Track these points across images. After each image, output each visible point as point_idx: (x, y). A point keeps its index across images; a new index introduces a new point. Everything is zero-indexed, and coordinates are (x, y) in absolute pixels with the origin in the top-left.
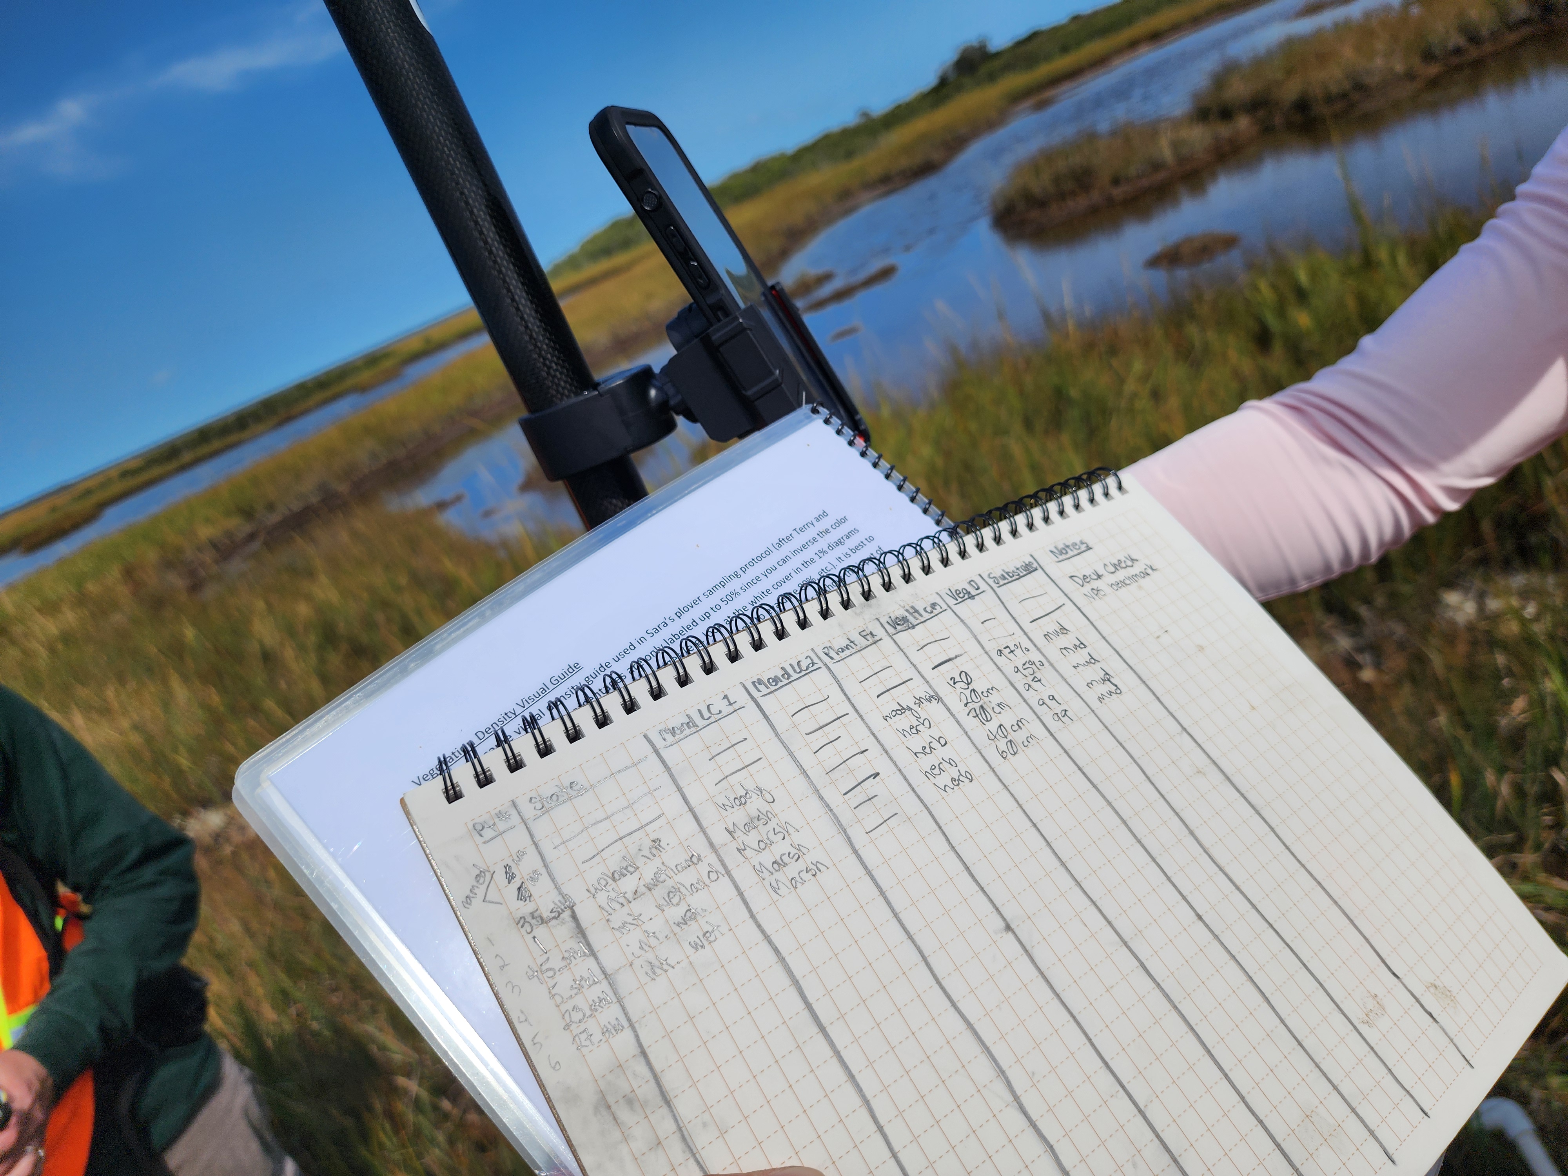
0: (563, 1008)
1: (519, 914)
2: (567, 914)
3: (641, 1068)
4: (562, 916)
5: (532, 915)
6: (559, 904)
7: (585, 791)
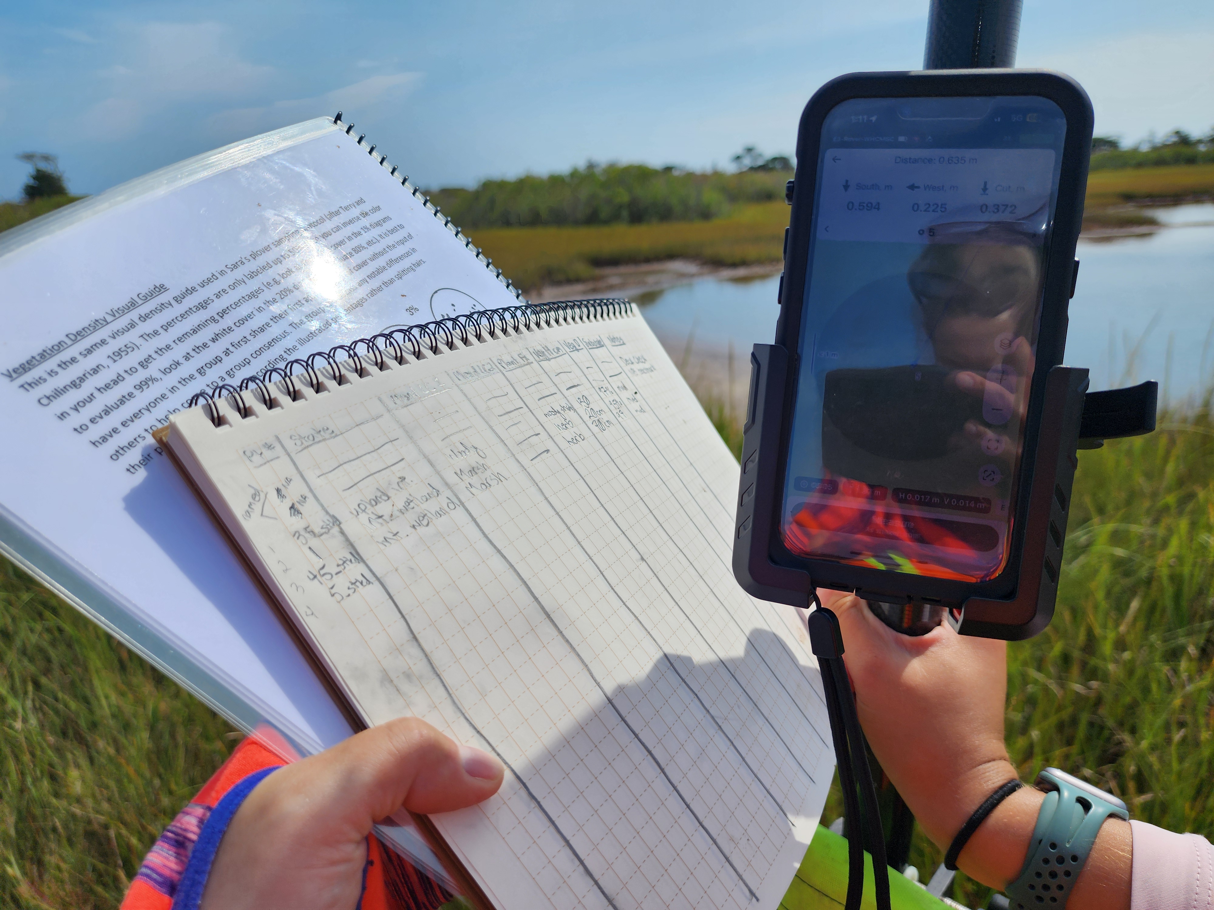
1: (294, 528)
2: (335, 530)
3: (415, 651)
4: (331, 531)
5: (305, 529)
6: (328, 522)
7: (336, 436)
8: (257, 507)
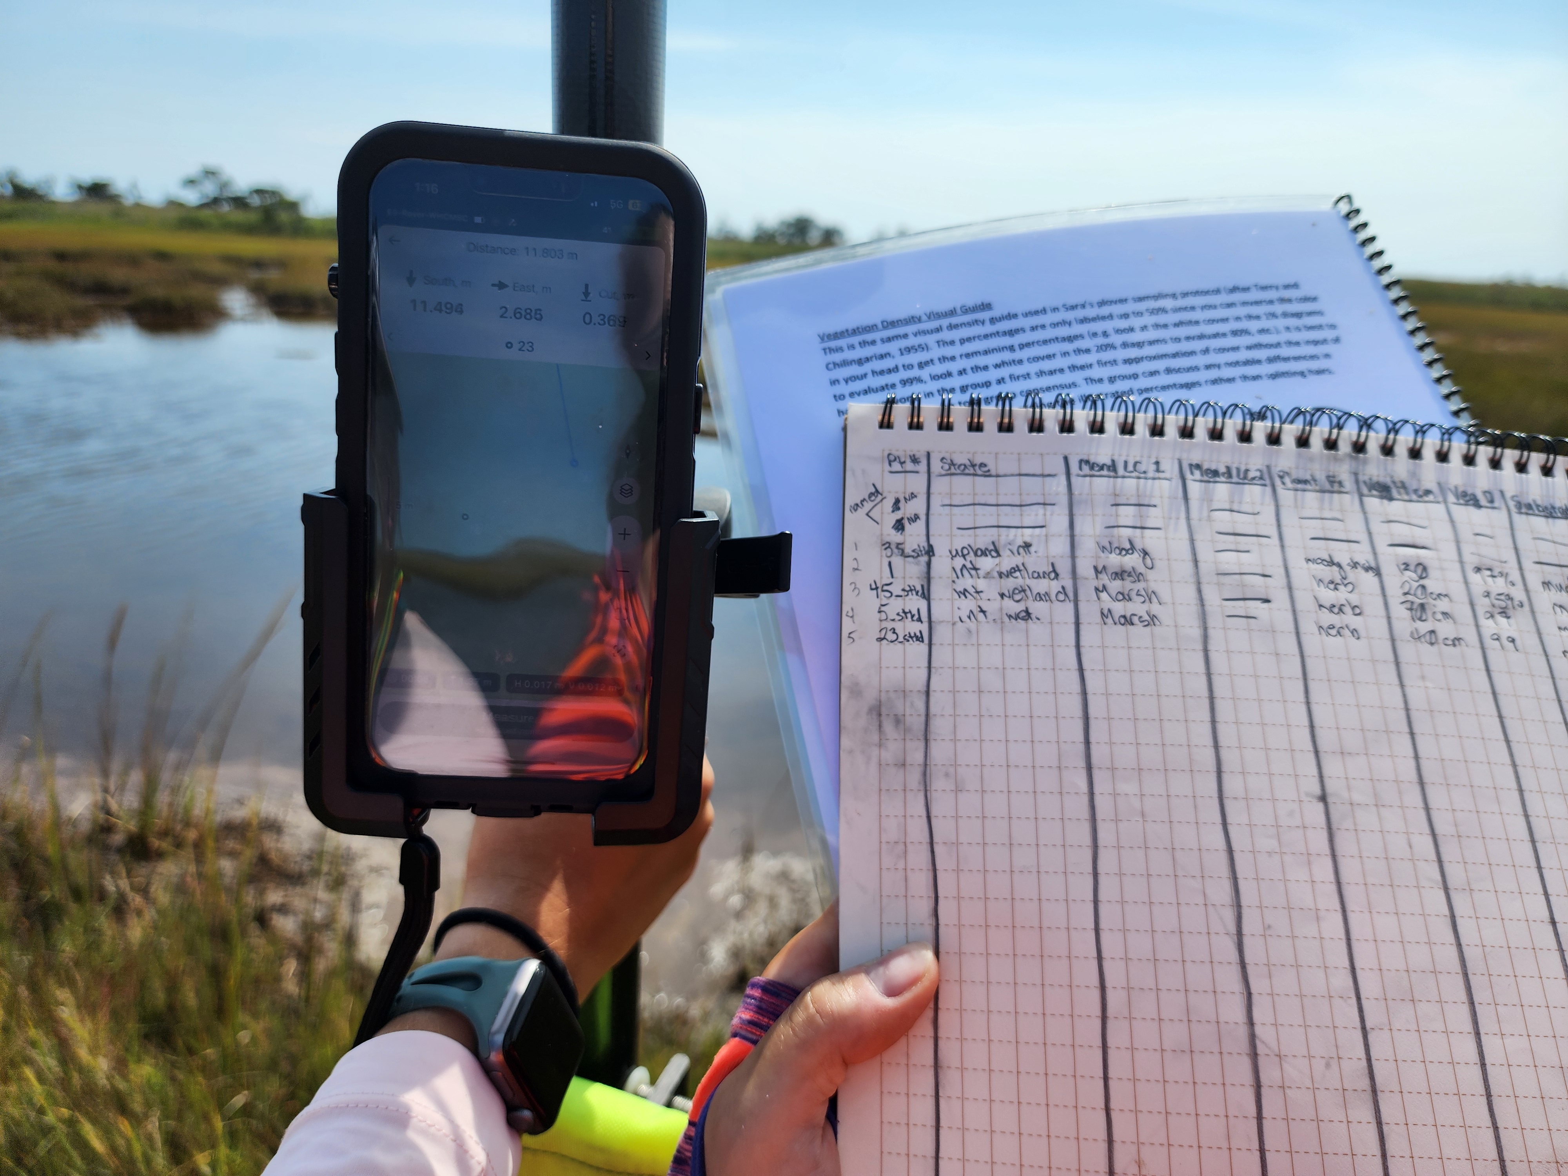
0: (884, 624)
1: (888, 539)
2: (924, 559)
3: (920, 705)
4: (920, 558)
5: (898, 545)
6: (922, 549)
7: (990, 476)
8: (868, 506)
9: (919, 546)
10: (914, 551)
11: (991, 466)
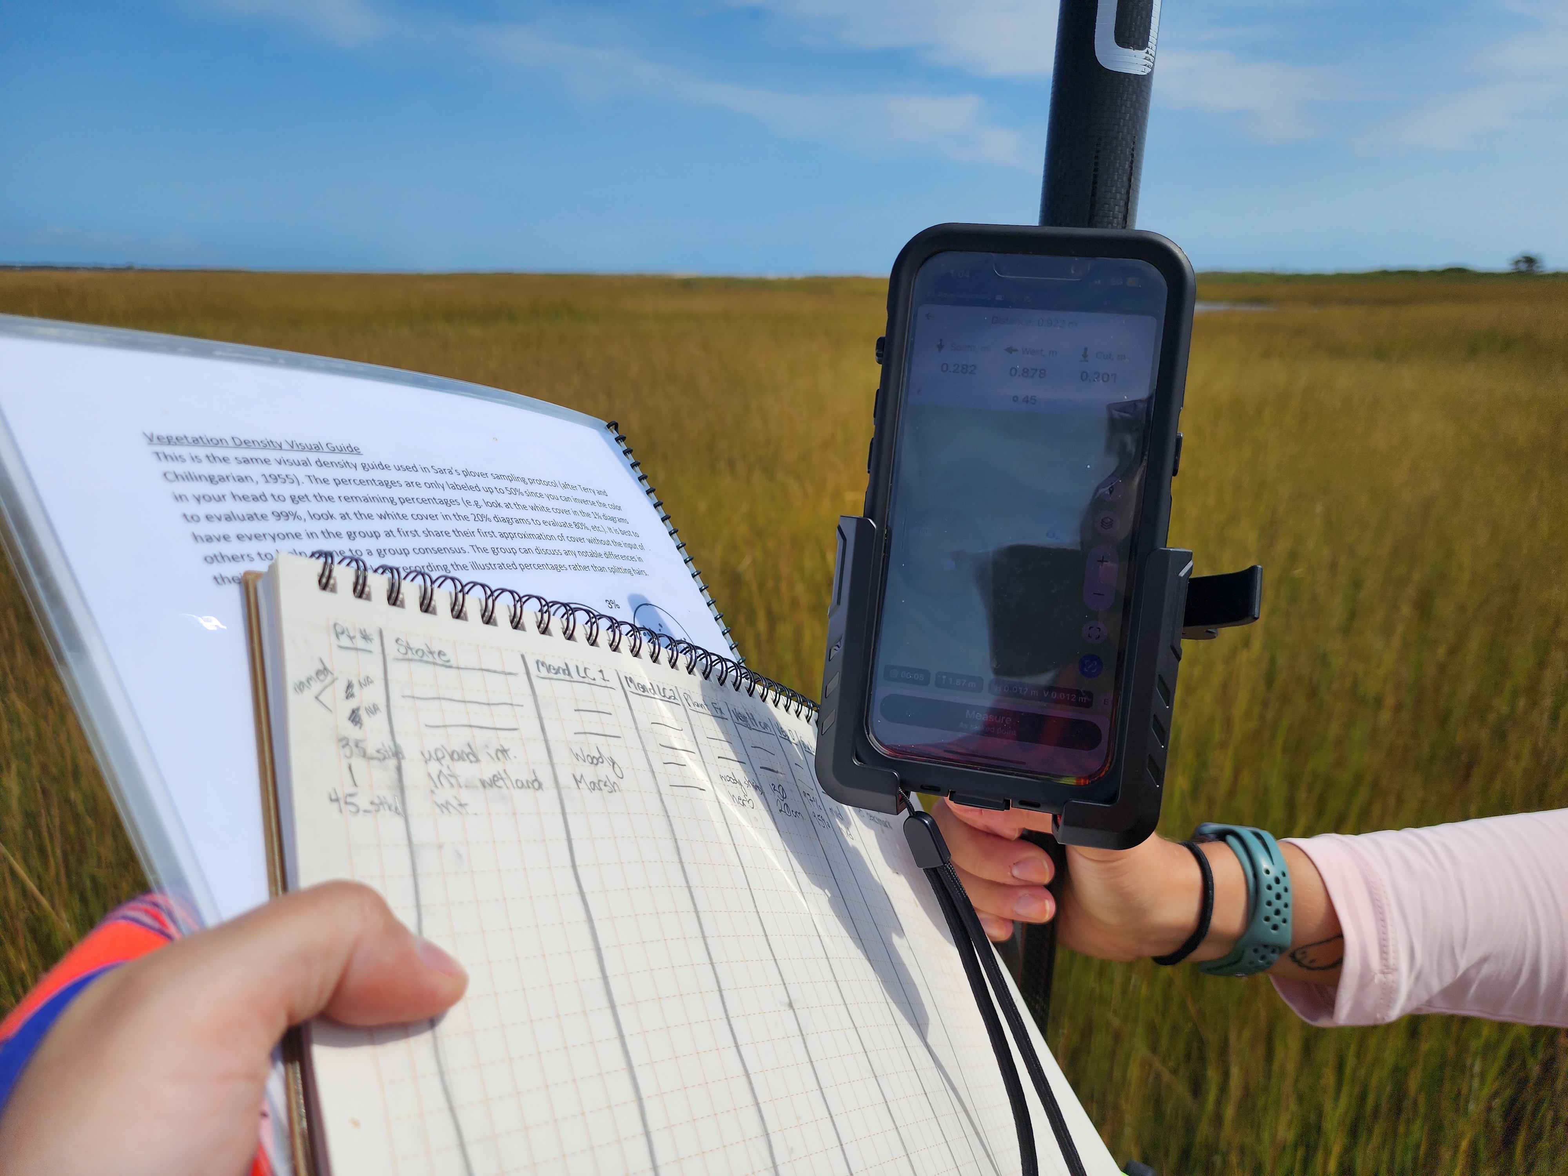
2: (392, 763)
4: (386, 761)
6: (388, 749)
7: (450, 667)
8: (316, 687)
9: (383, 745)
10: (378, 751)
11: (450, 655)
